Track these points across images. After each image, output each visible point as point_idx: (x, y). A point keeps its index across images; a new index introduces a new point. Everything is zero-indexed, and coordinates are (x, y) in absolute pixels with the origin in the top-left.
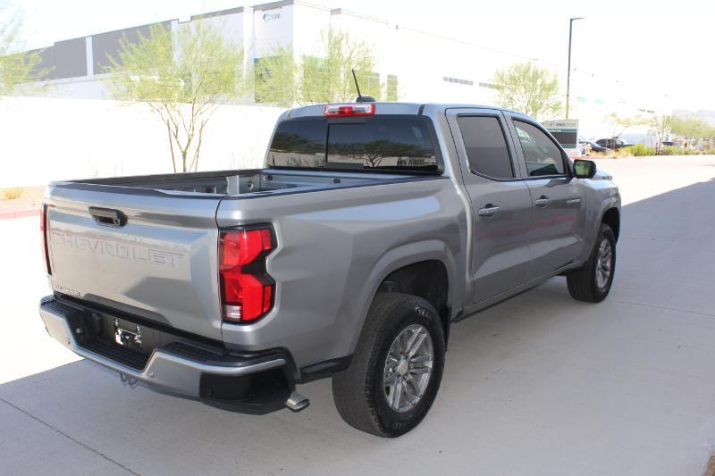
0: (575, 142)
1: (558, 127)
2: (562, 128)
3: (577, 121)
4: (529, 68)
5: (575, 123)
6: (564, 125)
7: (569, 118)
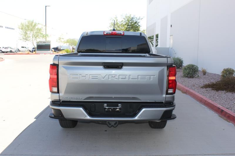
0: (50, 49)
1: (44, 43)
2: (45, 44)
3: (50, 41)
4: (33, 22)
5: (50, 42)
6: (46, 43)
7: (47, 40)
